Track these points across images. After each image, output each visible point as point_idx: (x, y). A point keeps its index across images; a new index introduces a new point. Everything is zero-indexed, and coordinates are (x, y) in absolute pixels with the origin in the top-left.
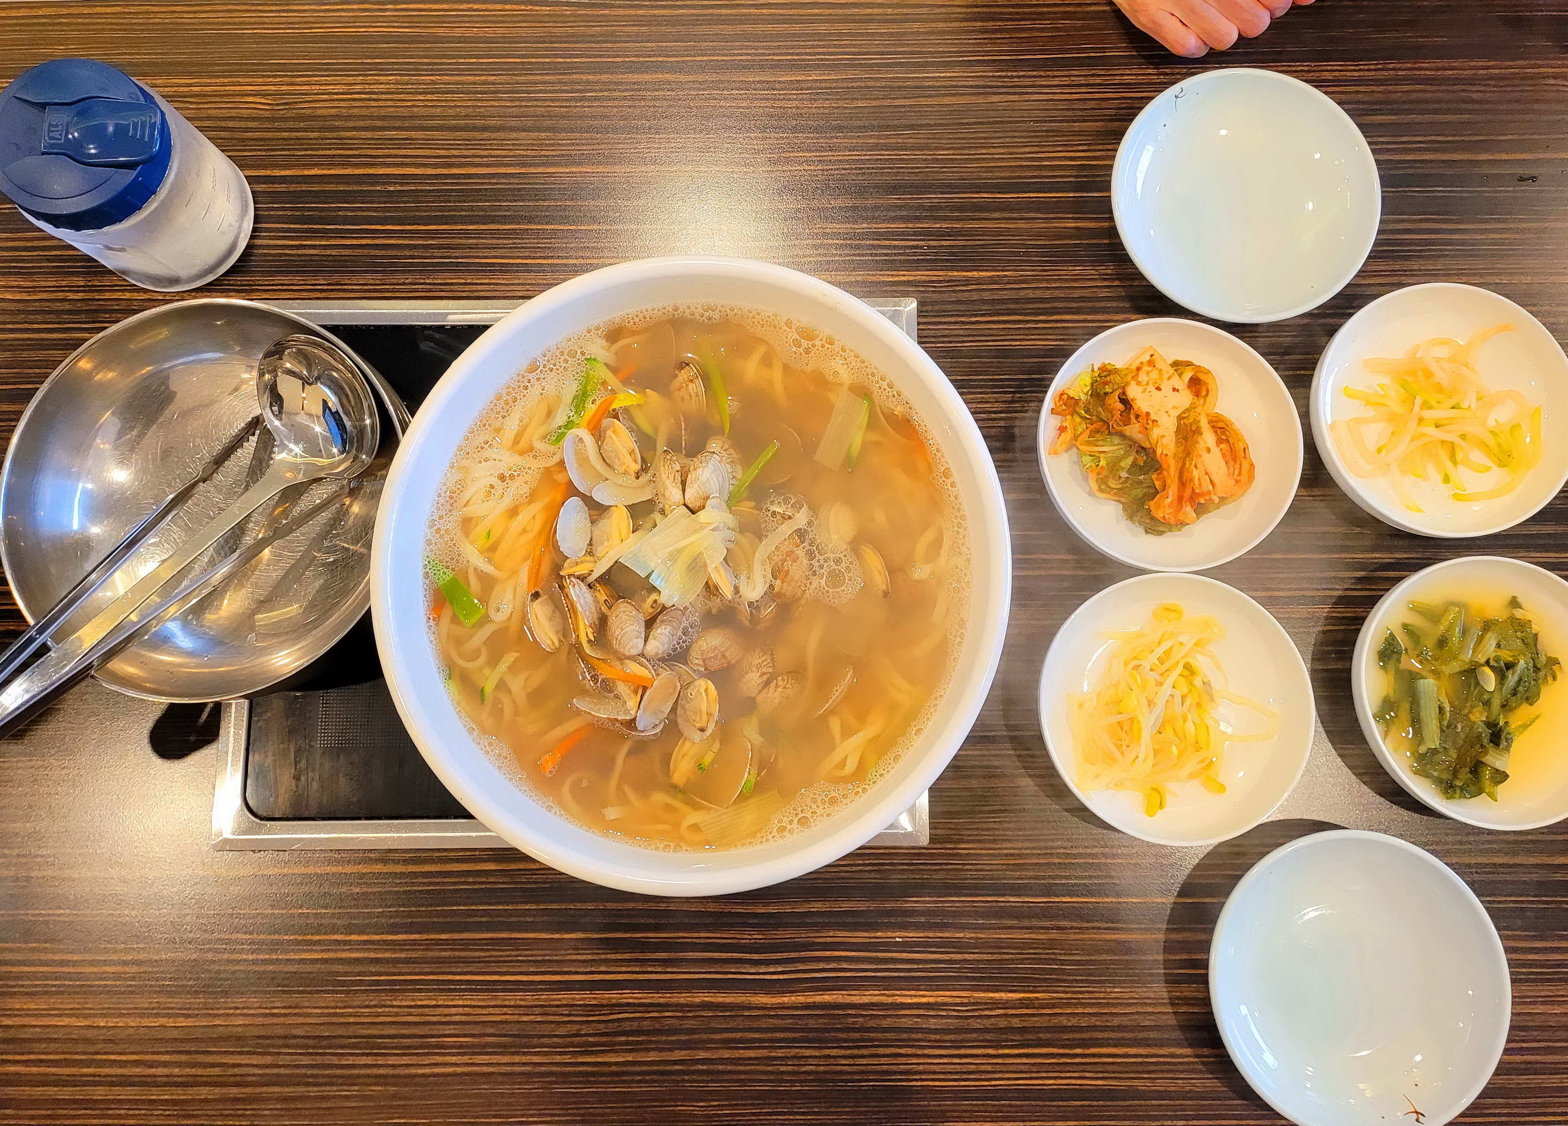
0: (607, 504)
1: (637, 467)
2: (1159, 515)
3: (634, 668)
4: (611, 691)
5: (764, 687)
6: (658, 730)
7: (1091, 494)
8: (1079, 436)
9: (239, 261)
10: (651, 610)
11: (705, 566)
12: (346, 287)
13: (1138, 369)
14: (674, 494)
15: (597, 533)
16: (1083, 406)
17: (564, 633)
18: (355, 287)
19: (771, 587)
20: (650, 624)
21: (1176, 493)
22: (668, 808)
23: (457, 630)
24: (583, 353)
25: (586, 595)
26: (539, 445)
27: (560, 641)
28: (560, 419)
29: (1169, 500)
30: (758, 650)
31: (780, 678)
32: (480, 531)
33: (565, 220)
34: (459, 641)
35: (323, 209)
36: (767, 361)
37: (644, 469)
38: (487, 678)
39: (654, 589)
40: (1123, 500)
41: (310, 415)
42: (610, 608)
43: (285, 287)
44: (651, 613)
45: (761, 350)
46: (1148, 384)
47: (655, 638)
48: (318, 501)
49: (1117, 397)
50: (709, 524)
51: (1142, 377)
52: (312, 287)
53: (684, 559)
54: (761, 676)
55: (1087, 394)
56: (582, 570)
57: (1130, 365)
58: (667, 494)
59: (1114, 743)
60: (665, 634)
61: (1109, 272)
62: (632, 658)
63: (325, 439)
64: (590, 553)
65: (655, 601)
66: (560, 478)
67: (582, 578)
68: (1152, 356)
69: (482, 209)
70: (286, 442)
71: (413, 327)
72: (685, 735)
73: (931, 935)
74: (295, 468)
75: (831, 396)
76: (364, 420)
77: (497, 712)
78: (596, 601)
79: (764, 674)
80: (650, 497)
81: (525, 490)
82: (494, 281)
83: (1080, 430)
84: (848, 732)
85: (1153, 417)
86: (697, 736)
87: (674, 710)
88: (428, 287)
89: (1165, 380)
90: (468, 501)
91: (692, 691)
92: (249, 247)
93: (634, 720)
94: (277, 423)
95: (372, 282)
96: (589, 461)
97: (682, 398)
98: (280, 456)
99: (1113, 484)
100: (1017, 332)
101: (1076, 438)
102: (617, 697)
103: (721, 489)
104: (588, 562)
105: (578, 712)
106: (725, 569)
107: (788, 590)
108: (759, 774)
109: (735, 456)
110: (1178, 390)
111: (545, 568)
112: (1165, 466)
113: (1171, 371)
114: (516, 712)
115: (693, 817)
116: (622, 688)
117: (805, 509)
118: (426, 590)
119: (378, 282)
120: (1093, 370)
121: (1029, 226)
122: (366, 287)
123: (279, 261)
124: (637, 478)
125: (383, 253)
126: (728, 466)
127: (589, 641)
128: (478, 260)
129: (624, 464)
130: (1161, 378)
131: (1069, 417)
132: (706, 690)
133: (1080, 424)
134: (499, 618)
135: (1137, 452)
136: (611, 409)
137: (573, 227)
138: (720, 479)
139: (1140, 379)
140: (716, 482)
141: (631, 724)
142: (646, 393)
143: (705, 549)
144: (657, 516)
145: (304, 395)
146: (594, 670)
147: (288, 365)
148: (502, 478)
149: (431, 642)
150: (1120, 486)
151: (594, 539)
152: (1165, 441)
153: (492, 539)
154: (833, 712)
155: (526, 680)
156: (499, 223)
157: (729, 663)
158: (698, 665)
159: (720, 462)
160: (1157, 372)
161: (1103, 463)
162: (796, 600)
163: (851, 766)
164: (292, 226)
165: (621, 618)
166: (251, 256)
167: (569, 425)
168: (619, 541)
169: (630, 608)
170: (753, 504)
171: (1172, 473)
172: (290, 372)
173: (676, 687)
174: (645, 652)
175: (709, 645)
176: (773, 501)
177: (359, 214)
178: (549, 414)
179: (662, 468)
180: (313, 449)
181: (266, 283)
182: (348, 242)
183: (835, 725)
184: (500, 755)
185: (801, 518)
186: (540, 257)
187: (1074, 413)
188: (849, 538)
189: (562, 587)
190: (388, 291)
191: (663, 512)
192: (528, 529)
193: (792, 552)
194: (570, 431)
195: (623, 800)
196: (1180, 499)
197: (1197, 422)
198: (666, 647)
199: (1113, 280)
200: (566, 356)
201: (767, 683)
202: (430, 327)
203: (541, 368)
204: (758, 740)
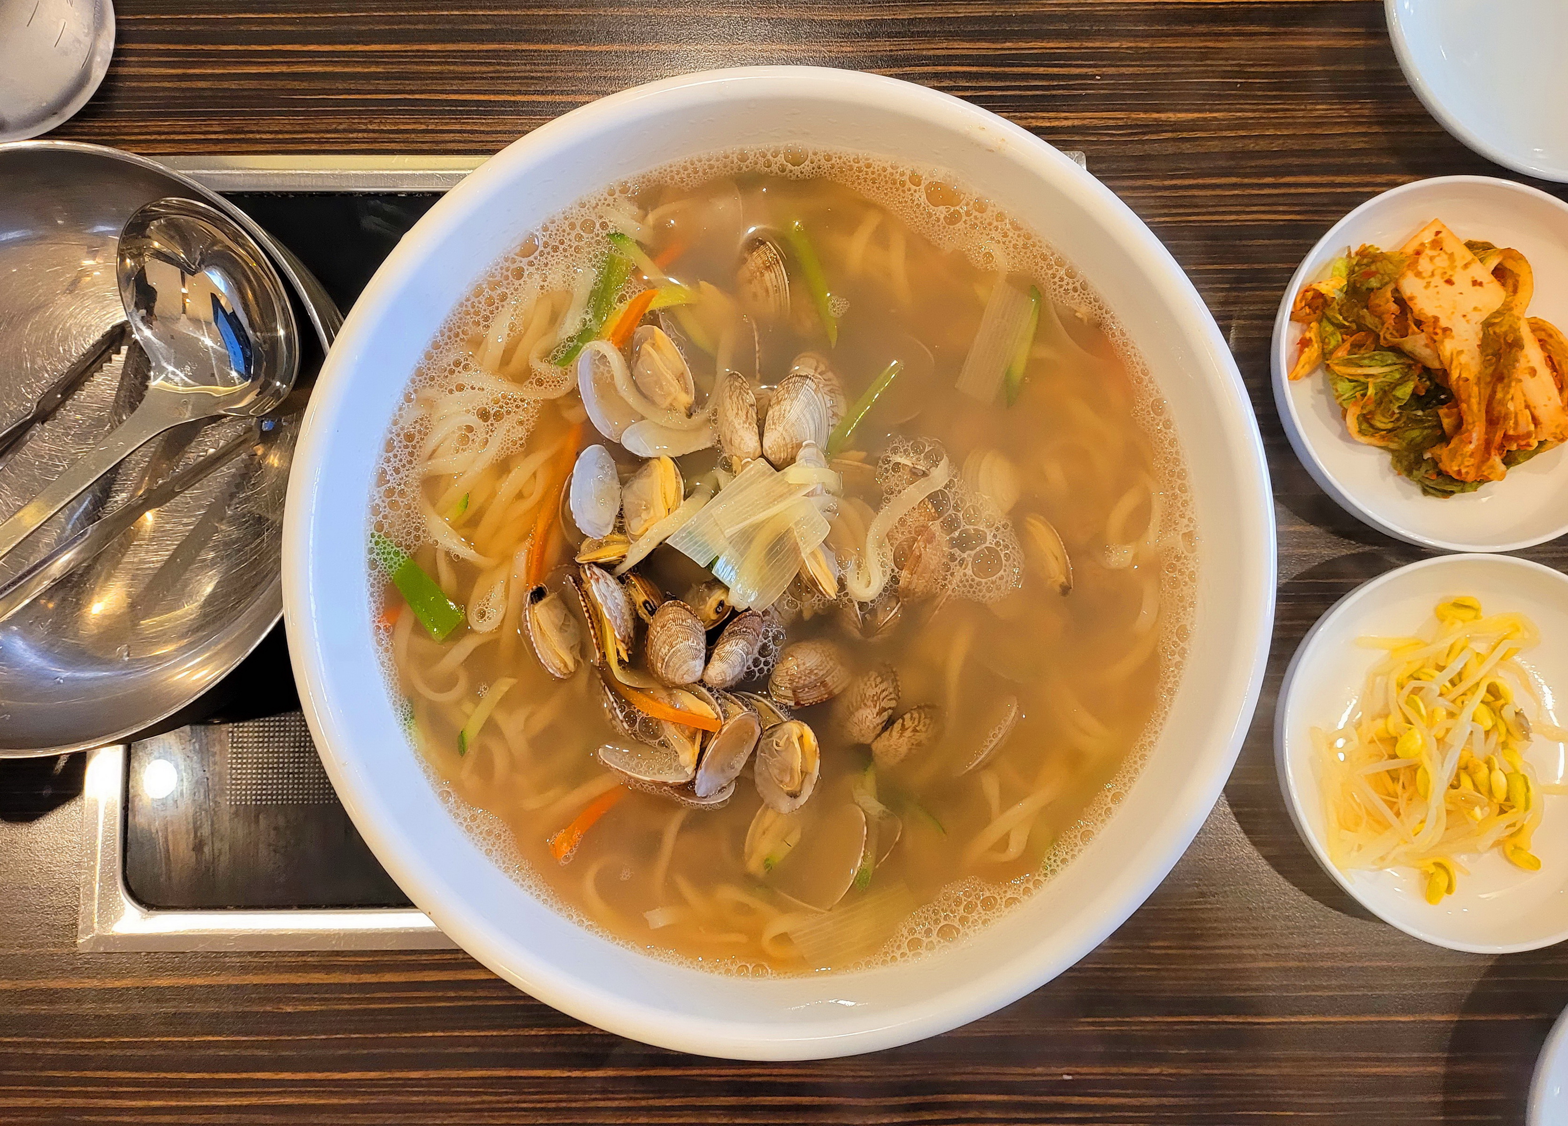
0: (644, 455)
1: (686, 399)
2: (1452, 468)
3: (688, 702)
4: (656, 736)
5: (885, 729)
6: (726, 795)
7: (1346, 436)
8: (1331, 353)
9: (93, 98)
10: (714, 617)
11: (796, 550)
12: (251, 136)
13: (1418, 253)
14: (747, 439)
15: (629, 499)
16: (1337, 307)
17: (582, 650)
18: (264, 136)
19: (895, 579)
20: (713, 637)
21: (1483, 437)
22: (742, 909)
23: (421, 644)
24: (604, 226)
25: (615, 594)
26: (541, 368)
27: (577, 662)
28: (571, 326)
29: (1472, 447)
30: (873, 674)
31: (907, 716)
32: (454, 493)
33: (572, 37)
34: (425, 661)
35: (217, 21)
36: (881, 238)
37: (700, 401)
38: (468, 717)
39: (716, 583)
40: (1393, 446)
41: (196, 321)
42: (652, 613)
43: (163, 137)
44: (715, 622)
45: (872, 221)
46: (1433, 275)
47: (721, 659)
48: (212, 451)
49: (1389, 295)
50: (801, 486)
51: (1424, 264)
52: (203, 137)
53: (762, 540)
54: (879, 714)
55: (1341, 290)
56: (608, 554)
57: (1403, 248)
58: (736, 442)
59: (1385, 801)
60: (737, 653)
61: (1366, 112)
62: (687, 688)
63: (221, 358)
64: (620, 529)
65: (721, 604)
66: (571, 415)
67: (609, 567)
68: (1438, 233)
69: (448, 20)
70: (165, 364)
71: (351, 194)
72: (766, 801)
73: (1114, 1070)
74: (180, 401)
75: (981, 291)
76: (276, 331)
77: (485, 767)
78: (631, 603)
79: (884, 710)
80: (709, 445)
81: (520, 433)
82: (469, 128)
83: (1333, 343)
84: (1010, 797)
85: (1443, 323)
86: (785, 805)
87: (750, 764)
88: (371, 135)
89: (1459, 269)
90: (434, 451)
91: (779, 738)
92: (110, 77)
93: (692, 783)
94: (147, 333)
95: (289, 128)
96: (616, 390)
97: (755, 295)
98: (156, 383)
99: (1381, 422)
100: (1232, 201)
101: (1325, 355)
102: (663, 744)
103: (818, 431)
104: (618, 542)
105: (607, 769)
106: (825, 552)
107: (919, 584)
108: (877, 860)
109: (835, 382)
110: (1481, 284)
111: (553, 552)
112: (1463, 397)
113: (1468, 255)
114: (513, 765)
115: (781, 924)
116: (671, 733)
117: (944, 463)
118: (372, 586)
119: (298, 128)
120: (1349, 256)
121: (1250, 44)
122: (280, 136)
123: (155, 98)
124: (690, 415)
125: (304, 85)
126: (827, 398)
127: (621, 662)
128: (444, 97)
129: (669, 394)
130: (1453, 268)
131: (1314, 325)
132: (801, 738)
133: (1333, 334)
134: (484, 627)
135: (1420, 377)
136: (647, 311)
137: (584, 48)
138: (816, 416)
139: (1420, 268)
140: (811, 422)
141: (687, 788)
142: (699, 287)
143: (796, 524)
144: (720, 474)
145: (184, 291)
146: (629, 704)
147: (156, 244)
148: (484, 415)
149: (382, 664)
150: (1390, 426)
151: (625, 507)
152: (1463, 359)
153: (473, 508)
154: (987, 765)
155: (527, 719)
156: (475, 41)
157: (830, 693)
158: (785, 697)
159: (815, 391)
160: (1445, 257)
161: (1371, 391)
162: (929, 598)
163: (1015, 849)
164: (172, 47)
165: (669, 629)
166: (114, 91)
167: (585, 334)
168: (664, 512)
169: (684, 614)
170: (863, 454)
171: (1475, 407)
172: (159, 255)
173: (753, 732)
174: (706, 679)
175: (802, 668)
176: (896, 448)
177: (270, 28)
178: (555, 318)
179: (728, 400)
180: (203, 375)
181: (136, 130)
182: (253, 70)
183: (990, 785)
184: (489, 832)
185: (940, 475)
186: (536, 92)
187: (1323, 318)
188: (1008, 507)
189: (578, 581)
190: (312, 141)
191: (728, 467)
192: (525, 494)
193: (926, 527)
194: (587, 345)
195: (675, 898)
196: (1488, 445)
197: (1514, 330)
198: (738, 670)
199: (1370, 124)
200: (578, 230)
201: (889, 724)
202: (376, 195)
203: (541, 248)
204: (875, 807)
